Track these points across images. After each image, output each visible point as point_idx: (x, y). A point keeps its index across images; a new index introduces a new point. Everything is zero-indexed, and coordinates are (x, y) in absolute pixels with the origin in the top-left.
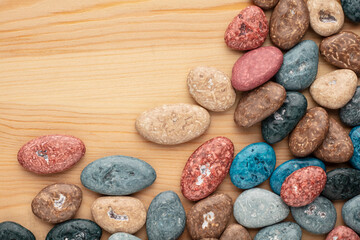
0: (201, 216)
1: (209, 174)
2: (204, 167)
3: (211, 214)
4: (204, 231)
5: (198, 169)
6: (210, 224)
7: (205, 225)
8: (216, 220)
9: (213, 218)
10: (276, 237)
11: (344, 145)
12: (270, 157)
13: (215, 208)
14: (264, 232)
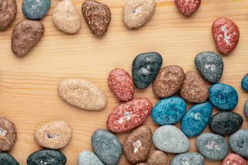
0: (132, 144)
1: (129, 119)
2: (128, 113)
3: (139, 141)
4: (136, 154)
5: (123, 112)
6: (139, 149)
7: (136, 150)
8: (143, 145)
9: (140, 144)
10: (186, 162)
11: (202, 91)
12: (182, 109)
13: (141, 137)
14: (179, 157)
